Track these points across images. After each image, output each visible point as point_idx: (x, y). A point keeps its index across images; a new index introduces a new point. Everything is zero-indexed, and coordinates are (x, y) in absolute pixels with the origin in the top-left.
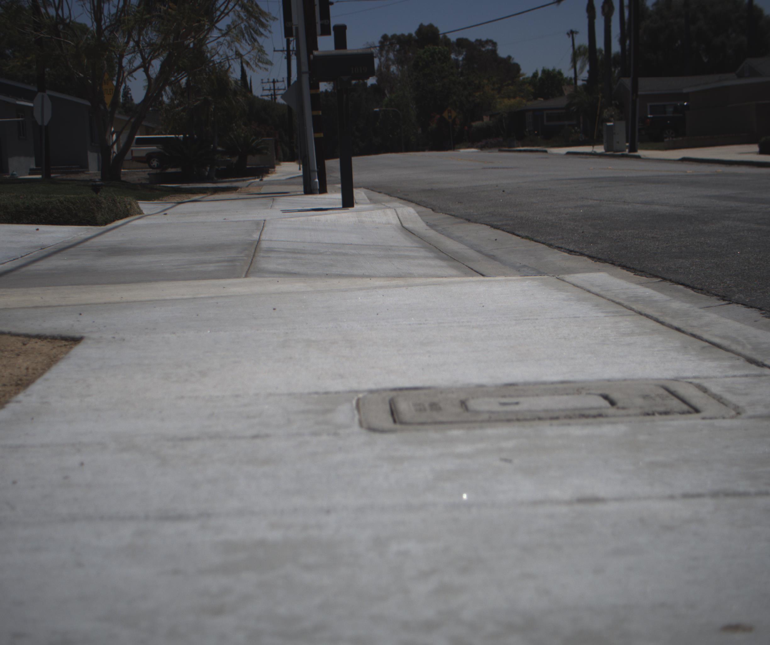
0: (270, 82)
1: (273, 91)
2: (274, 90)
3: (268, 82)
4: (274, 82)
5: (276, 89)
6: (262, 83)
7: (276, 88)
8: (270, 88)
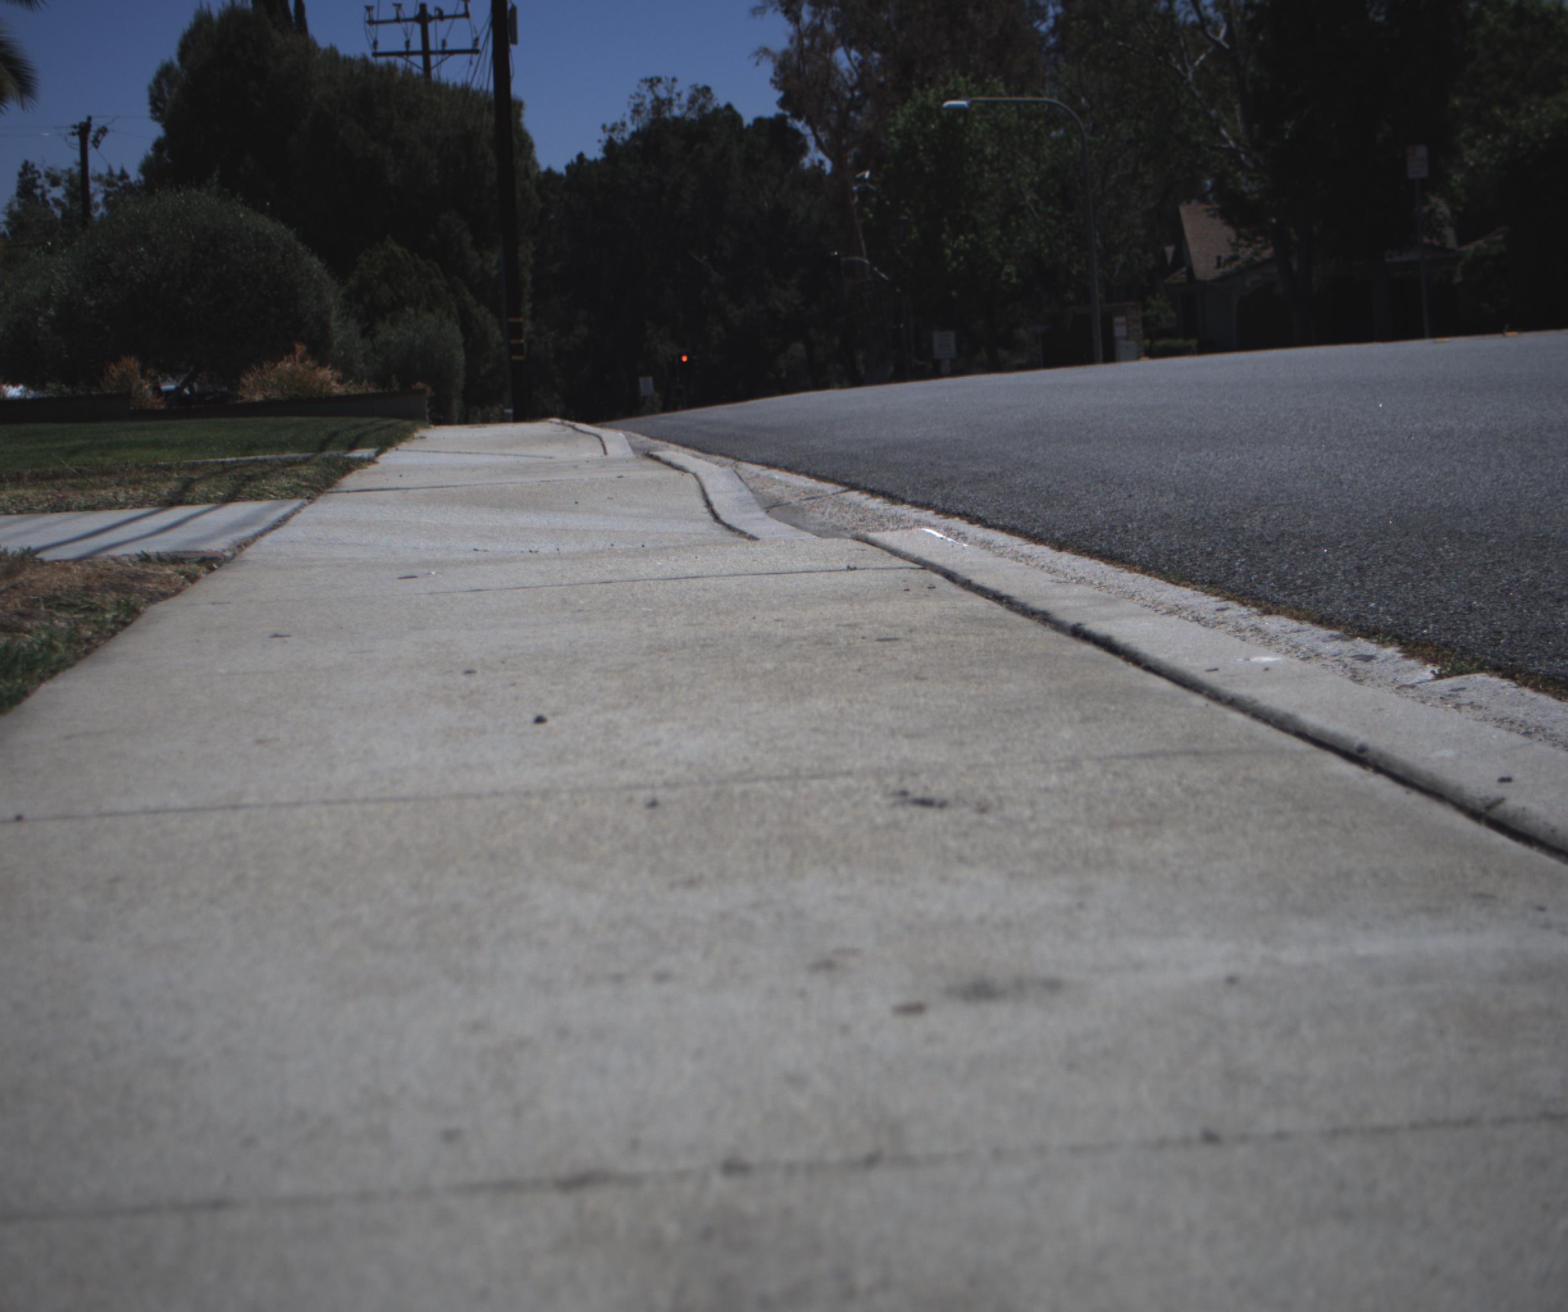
0: (406, 20)
1: (418, 60)
2: (426, 52)
3: (398, 20)
4: (423, 18)
5: (436, 53)
6: (371, 22)
7: (432, 47)
8: (408, 43)
